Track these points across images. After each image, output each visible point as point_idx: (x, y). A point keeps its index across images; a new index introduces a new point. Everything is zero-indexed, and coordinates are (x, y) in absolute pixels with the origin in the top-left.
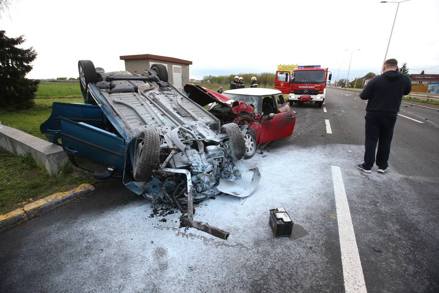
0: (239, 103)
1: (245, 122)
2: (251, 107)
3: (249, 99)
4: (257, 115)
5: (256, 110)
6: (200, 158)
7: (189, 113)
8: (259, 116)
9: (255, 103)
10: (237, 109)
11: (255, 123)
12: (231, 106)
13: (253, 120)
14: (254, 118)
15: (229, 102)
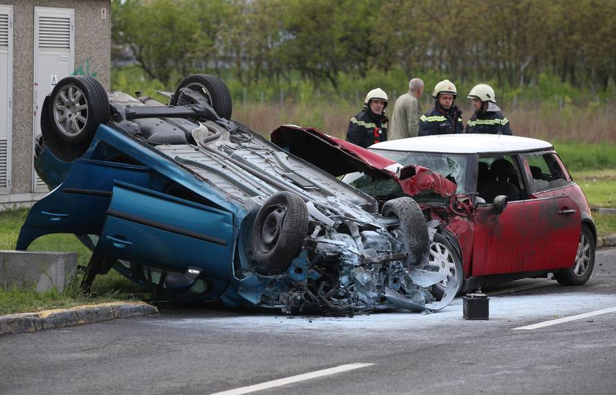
0: (417, 170)
1: (433, 215)
2: (448, 181)
3: (442, 162)
4: (462, 200)
5: (460, 190)
6: (354, 243)
7: (315, 185)
8: (466, 202)
9: (458, 173)
10: (412, 185)
11: (457, 218)
12: (398, 176)
13: (452, 213)
14: (455, 206)
15: (393, 168)
